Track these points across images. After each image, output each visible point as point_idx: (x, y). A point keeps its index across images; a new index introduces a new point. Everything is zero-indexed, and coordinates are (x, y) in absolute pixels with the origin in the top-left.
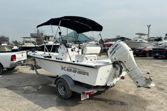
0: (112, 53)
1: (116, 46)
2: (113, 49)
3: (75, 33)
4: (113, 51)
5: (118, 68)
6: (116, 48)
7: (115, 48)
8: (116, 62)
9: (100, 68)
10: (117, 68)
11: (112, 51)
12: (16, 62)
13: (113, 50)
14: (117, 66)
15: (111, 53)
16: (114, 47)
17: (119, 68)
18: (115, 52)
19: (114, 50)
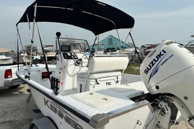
0: (150, 72)
1: (159, 56)
2: (152, 62)
3: (109, 39)
4: (153, 68)
5: (166, 111)
6: (160, 59)
7: (156, 59)
8: (160, 94)
9: (108, 122)
10: (163, 111)
11: (149, 68)
12: (13, 80)
13: (153, 65)
14: (163, 104)
15: (146, 72)
16: (154, 57)
17: (169, 112)
18: (156, 71)
19: (155, 66)
